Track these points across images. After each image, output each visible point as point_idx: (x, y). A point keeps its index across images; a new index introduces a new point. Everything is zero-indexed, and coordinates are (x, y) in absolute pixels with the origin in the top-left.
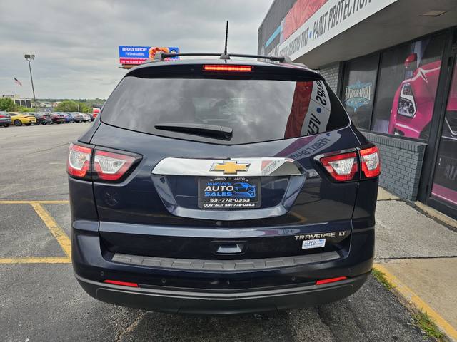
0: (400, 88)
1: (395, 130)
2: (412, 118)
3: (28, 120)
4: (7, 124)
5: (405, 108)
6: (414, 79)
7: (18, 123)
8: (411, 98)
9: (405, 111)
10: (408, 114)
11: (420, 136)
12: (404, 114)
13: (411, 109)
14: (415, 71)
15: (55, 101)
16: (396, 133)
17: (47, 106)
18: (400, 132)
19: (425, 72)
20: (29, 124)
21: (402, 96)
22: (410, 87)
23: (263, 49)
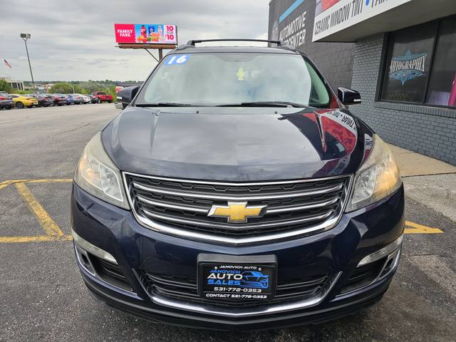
3: (30, 102)
4: (9, 107)
7: (20, 105)
15: (47, 83)
17: (40, 88)
20: (30, 106)
23: (275, 25)
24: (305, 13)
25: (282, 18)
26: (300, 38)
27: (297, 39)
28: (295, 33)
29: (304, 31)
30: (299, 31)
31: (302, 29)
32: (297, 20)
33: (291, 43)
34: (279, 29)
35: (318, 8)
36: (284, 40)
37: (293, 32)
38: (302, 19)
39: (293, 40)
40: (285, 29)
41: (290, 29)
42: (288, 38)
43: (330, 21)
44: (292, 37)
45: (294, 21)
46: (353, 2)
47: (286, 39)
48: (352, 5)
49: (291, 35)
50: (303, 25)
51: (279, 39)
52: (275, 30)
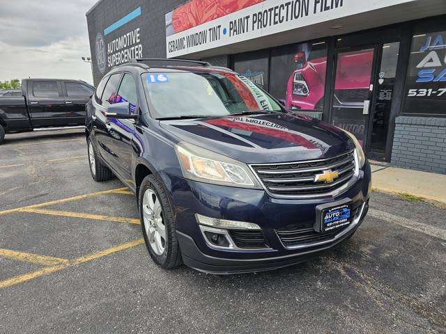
0: (292, 76)
1: (292, 106)
2: (306, 96)
5: (299, 90)
6: (304, 69)
8: (304, 83)
9: (300, 92)
10: (302, 94)
11: (315, 108)
12: (298, 94)
13: (305, 90)
14: (304, 63)
16: (293, 108)
18: (296, 106)
19: (313, 64)
21: (295, 81)
22: (302, 75)
23: (99, 36)
24: (138, 29)
25: (107, 31)
26: (136, 52)
27: (133, 53)
28: (128, 47)
29: (140, 46)
30: (133, 45)
31: (137, 44)
32: (128, 34)
33: (125, 56)
34: (104, 41)
35: (168, 30)
36: (114, 53)
37: (125, 46)
38: (135, 35)
39: (126, 53)
40: (114, 42)
41: (121, 42)
42: (120, 51)
43: (185, 43)
44: (125, 51)
45: (125, 36)
46: (210, 30)
47: (117, 52)
48: (208, 32)
49: (124, 49)
50: (138, 41)
51: (107, 51)
52: (100, 41)
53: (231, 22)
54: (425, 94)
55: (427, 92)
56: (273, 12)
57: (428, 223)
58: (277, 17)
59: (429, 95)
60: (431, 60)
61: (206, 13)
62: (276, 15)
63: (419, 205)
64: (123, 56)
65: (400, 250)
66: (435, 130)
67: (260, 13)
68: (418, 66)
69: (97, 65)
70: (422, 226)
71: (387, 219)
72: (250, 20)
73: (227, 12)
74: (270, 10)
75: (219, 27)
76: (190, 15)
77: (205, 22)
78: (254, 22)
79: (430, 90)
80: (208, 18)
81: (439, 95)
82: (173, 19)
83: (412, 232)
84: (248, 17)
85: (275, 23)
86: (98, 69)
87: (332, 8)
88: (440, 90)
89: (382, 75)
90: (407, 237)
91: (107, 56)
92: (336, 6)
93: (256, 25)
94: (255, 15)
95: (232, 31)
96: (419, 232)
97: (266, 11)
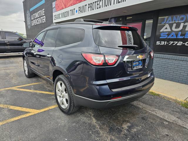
23: (28, 12)
24: (44, 9)
25: (31, 9)
26: (43, 20)
27: (41, 20)
28: (40, 17)
29: (45, 17)
30: (42, 16)
31: (43, 16)
32: (40, 11)
33: (39, 21)
34: (30, 14)
35: (54, 10)
36: (34, 19)
37: (38, 17)
38: (42, 12)
39: (39, 20)
40: (34, 14)
41: (37, 15)
42: (36, 19)
43: (61, 16)
44: (39, 19)
45: (38, 12)
46: (71, 10)
47: (35, 19)
48: (70, 11)
49: (38, 18)
50: (44, 14)
51: (31, 18)
52: (28, 14)
53: (79, 7)
54: (163, 44)
55: (164, 43)
56: (96, 3)
57: (159, 109)
58: (98, 6)
59: (165, 44)
60: (166, 28)
61: (69, 2)
62: (98, 4)
63: (157, 98)
64: (38, 21)
65: (142, 127)
66: (168, 61)
67: (91, 3)
68: (161, 31)
69: (27, 25)
70: (156, 111)
71: (141, 107)
72: (87, 6)
73: (78, 2)
74: (95, 2)
75: (74, 9)
76: (62, 3)
77: (68, 7)
78: (89, 8)
79: (166, 42)
80: (70, 5)
81: (170, 44)
82: (56, 5)
83: (151, 115)
84: (86, 5)
85: (98, 8)
86: (27, 26)
87: (121, 2)
88: (170, 42)
89: (145, 34)
90: (148, 118)
91: (31, 21)
92: (123, 2)
93: (89, 9)
94: (89, 4)
95: (80, 11)
96: (154, 115)
97: (93, 3)
